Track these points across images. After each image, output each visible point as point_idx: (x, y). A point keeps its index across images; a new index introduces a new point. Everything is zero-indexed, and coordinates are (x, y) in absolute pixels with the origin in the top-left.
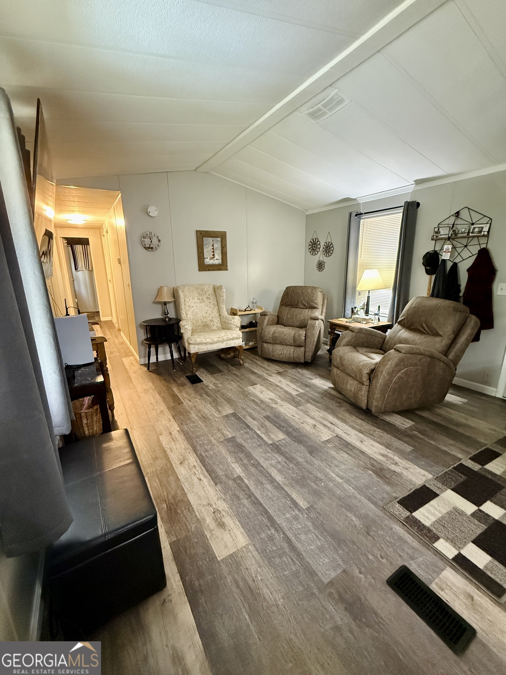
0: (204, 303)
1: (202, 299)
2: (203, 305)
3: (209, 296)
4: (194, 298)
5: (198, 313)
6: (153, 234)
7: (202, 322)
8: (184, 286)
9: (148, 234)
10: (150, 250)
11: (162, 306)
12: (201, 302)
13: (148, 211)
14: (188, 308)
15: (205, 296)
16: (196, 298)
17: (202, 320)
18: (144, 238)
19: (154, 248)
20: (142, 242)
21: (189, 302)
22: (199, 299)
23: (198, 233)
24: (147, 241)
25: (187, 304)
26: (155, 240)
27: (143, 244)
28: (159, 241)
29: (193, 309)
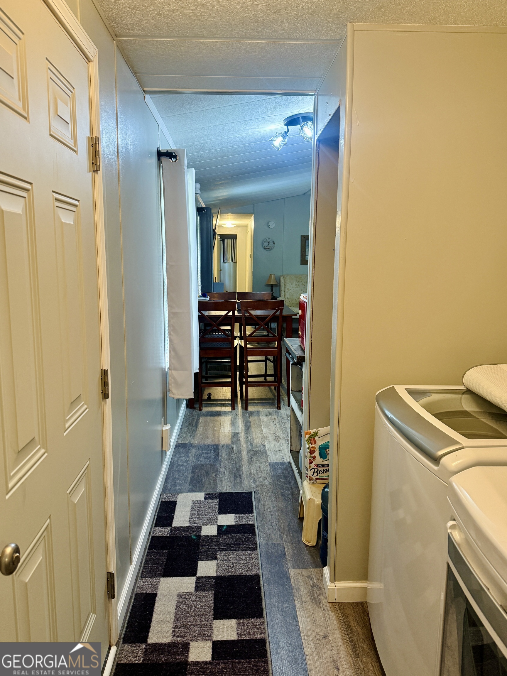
0: (300, 288)
1: (299, 285)
2: (298, 289)
3: (304, 283)
4: (293, 284)
5: (294, 294)
6: (270, 239)
7: (296, 301)
8: (288, 275)
9: (267, 239)
10: (267, 250)
11: (270, 288)
12: (297, 287)
13: (269, 224)
14: (287, 291)
15: (301, 283)
16: (294, 284)
17: (296, 300)
18: (264, 242)
19: (270, 248)
20: (263, 245)
21: (289, 286)
22: (296, 285)
23: (303, 238)
24: (266, 244)
25: (287, 287)
26: (271, 243)
27: (263, 246)
28: (274, 244)
29: (290, 291)
